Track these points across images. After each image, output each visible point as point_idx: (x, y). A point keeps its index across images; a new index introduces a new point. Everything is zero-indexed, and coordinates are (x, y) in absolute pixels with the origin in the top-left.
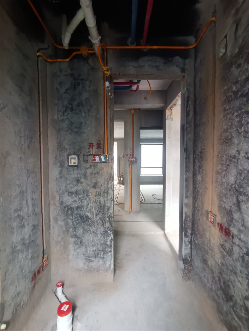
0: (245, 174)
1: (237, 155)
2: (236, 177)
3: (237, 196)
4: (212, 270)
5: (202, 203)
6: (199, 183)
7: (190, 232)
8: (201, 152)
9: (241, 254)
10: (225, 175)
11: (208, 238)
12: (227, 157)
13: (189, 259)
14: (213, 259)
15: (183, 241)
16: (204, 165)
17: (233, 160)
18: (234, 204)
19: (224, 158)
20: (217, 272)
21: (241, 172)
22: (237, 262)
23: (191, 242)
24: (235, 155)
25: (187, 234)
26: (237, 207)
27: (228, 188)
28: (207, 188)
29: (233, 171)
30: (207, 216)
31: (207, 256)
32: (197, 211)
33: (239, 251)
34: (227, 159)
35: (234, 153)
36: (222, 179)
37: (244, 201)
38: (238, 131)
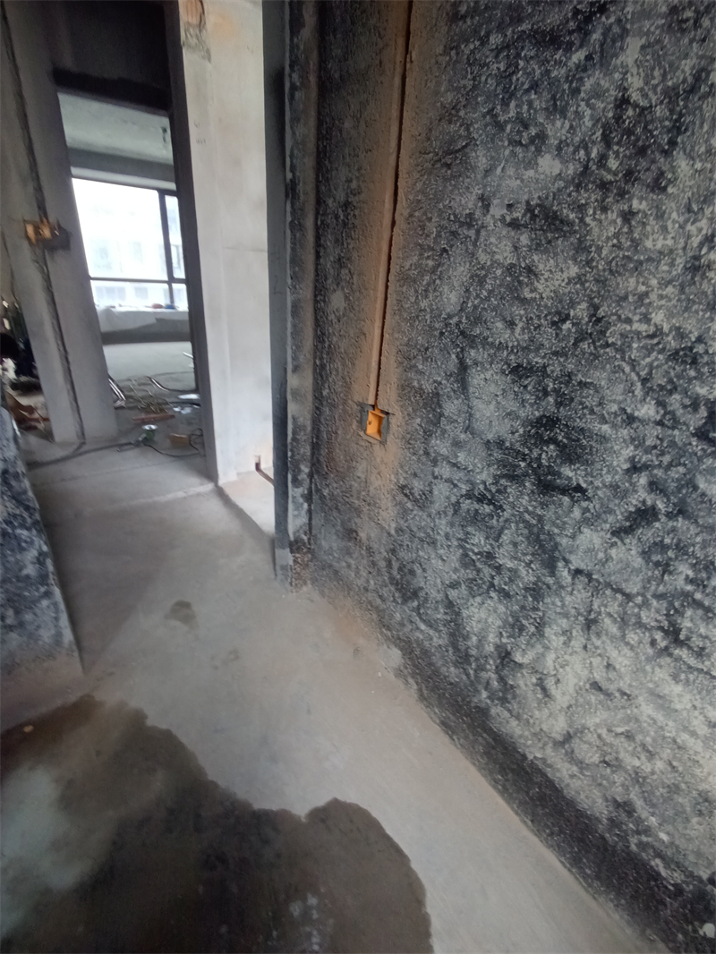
0: (495, 278)
1: (478, 213)
2: (467, 291)
3: (462, 349)
4: (369, 549)
5: (346, 382)
6: (335, 320)
7: (307, 470)
8: (347, 205)
9: (454, 499)
10: (428, 284)
11: (363, 476)
12: (445, 223)
13: (305, 538)
14: (373, 524)
15: (287, 497)
16: (355, 255)
17: (464, 231)
18: (448, 376)
19: (432, 228)
20: (382, 551)
21: (483, 272)
22: (440, 518)
23: (308, 498)
24: (470, 215)
25: (299, 478)
26: (457, 381)
27: (436, 329)
28: (364, 334)
29: (460, 271)
30: (361, 418)
31: (357, 520)
32: (326, 410)
33: (448, 493)
34: (441, 227)
35: (470, 205)
36: (417, 302)
37: (481, 363)
38: (496, 116)
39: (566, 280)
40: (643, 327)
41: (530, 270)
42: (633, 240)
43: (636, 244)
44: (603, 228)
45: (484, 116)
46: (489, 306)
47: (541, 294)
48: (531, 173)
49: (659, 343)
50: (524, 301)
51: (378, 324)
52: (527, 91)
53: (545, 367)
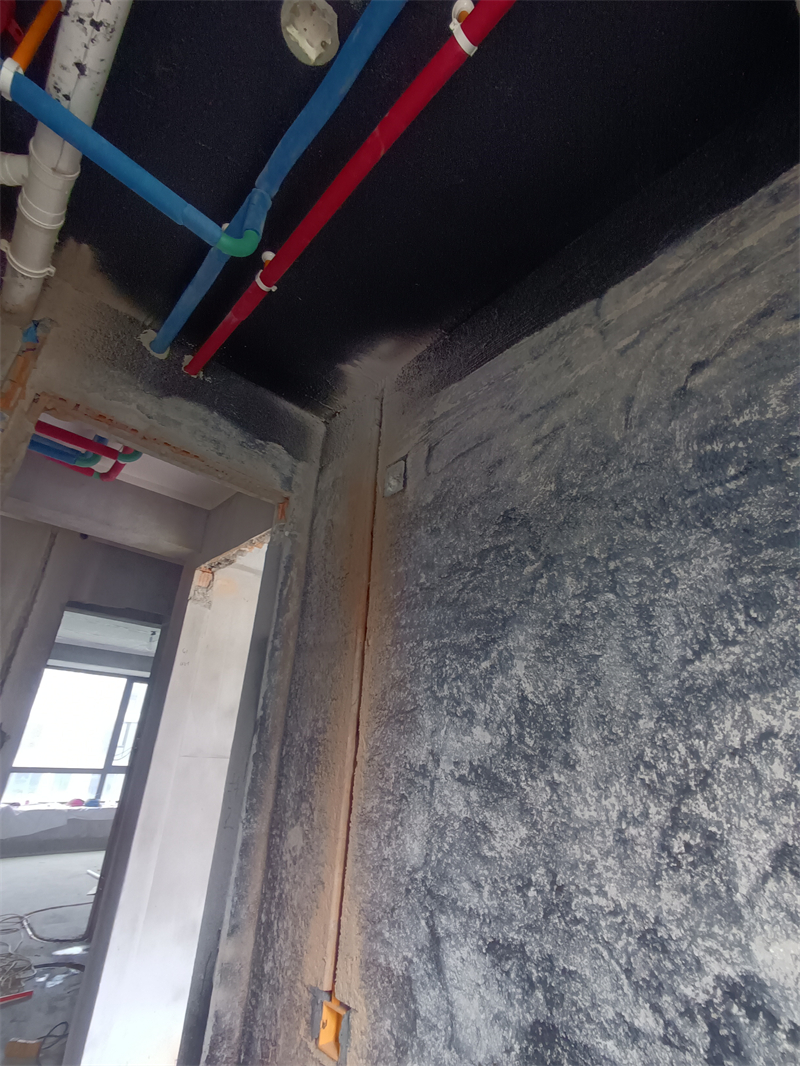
0: (454, 830)
1: (430, 766)
2: (429, 842)
3: (432, 914)
6: (290, 862)
10: (390, 830)
12: (401, 770)
16: (317, 790)
17: (419, 780)
18: (421, 950)
19: (391, 772)
21: (442, 824)
24: (423, 767)
26: (430, 959)
27: (401, 885)
28: (323, 883)
29: (420, 821)
30: (313, 1016)
34: (399, 775)
35: (423, 758)
36: (379, 849)
37: (455, 935)
38: (433, 692)
39: (519, 841)
40: (603, 902)
41: (484, 826)
42: (564, 808)
43: (568, 812)
44: (538, 793)
45: (426, 690)
46: (452, 862)
47: (499, 853)
48: (467, 739)
49: (623, 923)
50: (484, 859)
51: (338, 870)
52: (454, 680)
53: (522, 945)
